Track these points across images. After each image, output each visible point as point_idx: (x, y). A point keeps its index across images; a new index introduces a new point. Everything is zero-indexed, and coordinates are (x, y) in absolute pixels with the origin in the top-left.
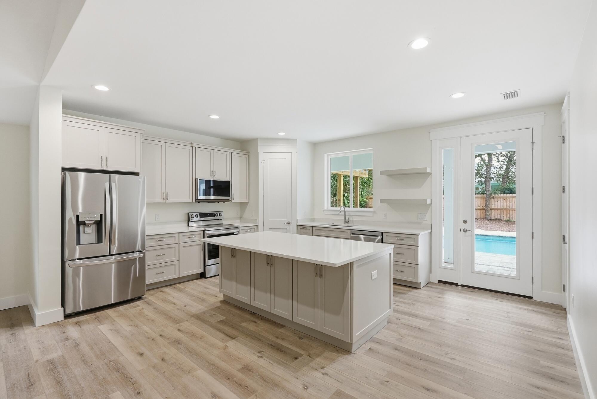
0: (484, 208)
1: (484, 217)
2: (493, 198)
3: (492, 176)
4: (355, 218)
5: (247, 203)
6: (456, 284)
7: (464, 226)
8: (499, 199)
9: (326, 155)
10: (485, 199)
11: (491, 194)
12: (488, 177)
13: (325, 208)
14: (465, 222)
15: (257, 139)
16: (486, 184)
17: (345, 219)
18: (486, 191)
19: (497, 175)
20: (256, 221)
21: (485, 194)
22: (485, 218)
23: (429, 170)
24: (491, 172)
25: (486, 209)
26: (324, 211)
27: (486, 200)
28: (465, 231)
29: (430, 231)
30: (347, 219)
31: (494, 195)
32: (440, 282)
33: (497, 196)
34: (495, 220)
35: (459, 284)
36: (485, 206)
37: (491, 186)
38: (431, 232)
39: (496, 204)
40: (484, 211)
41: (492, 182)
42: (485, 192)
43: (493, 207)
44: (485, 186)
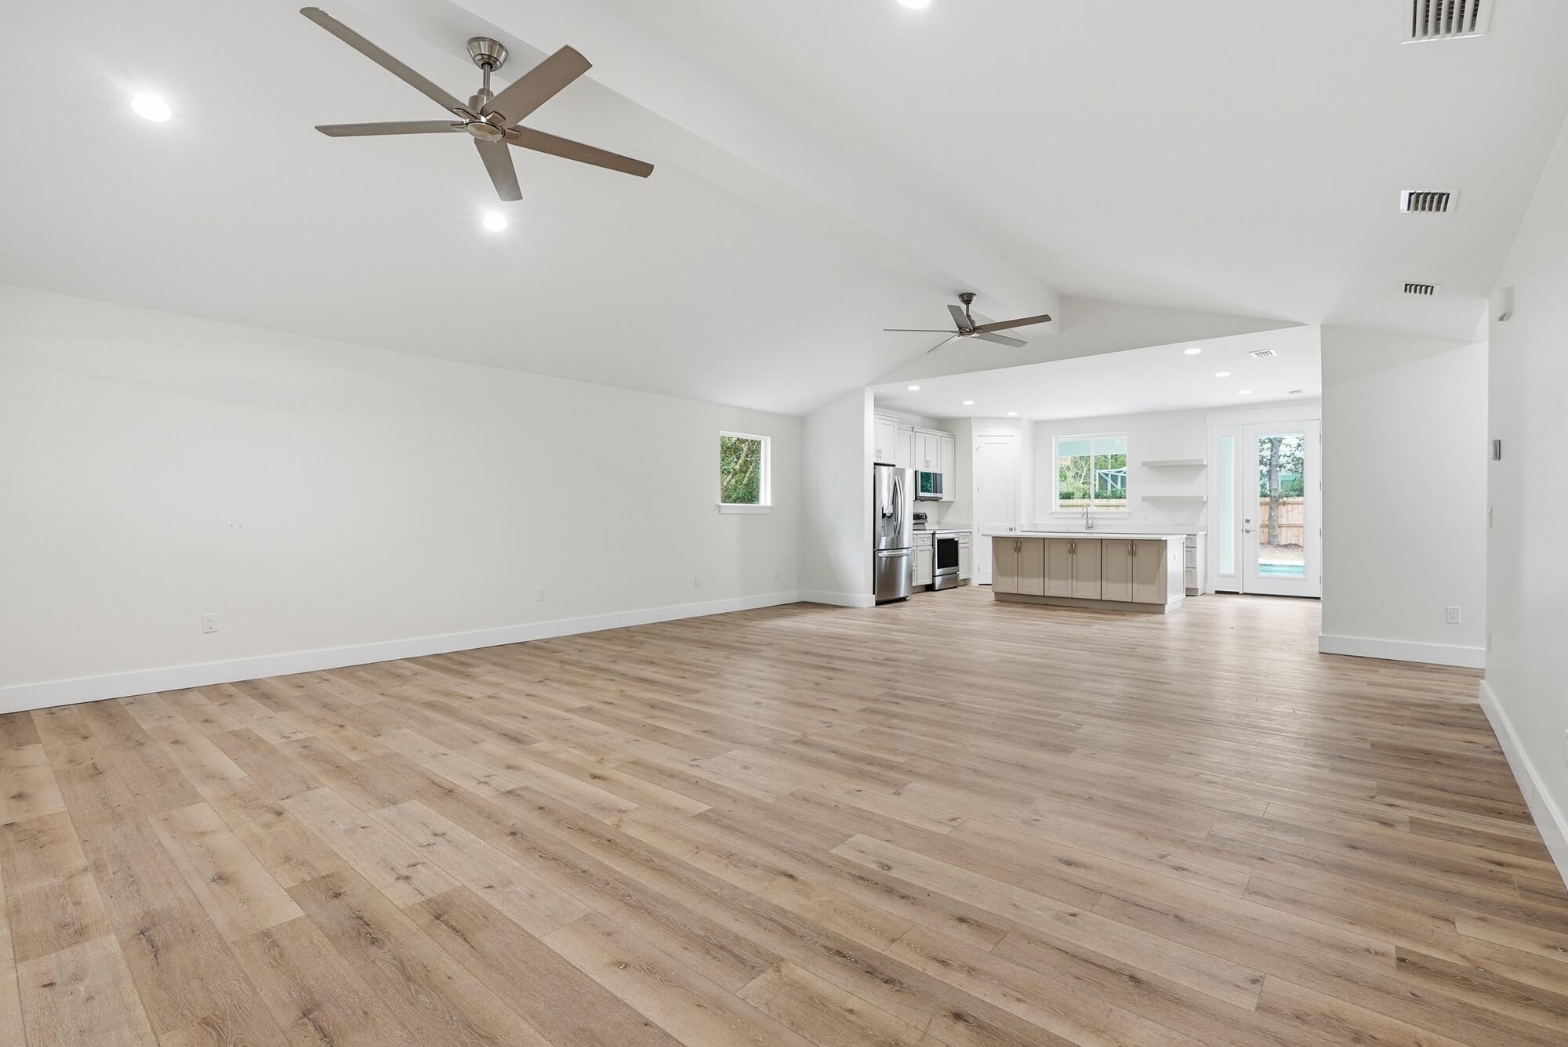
0: (1268, 522)
1: (1267, 540)
2: (1284, 504)
3: (1282, 460)
4: (1101, 522)
5: (953, 502)
6: (1237, 593)
7: (1247, 526)
8: (1295, 506)
9: (1054, 438)
10: (1268, 507)
11: (1280, 496)
12: (1274, 463)
13: (1053, 510)
14: (1248, 521)
15: (970, 418)
16: (1270, 479)
17: (1087, 523)
18: (1270, 491)
19: (1293, 460)
20: (969, 526)
21: (1269, 496)
22: (1269, 543)
23: (1205, 463)
24: (1280, 453)
25: (1271, 527)
26: (1051, 513)
27: (1271, 508)
28: (1248, 532)
29: (1205, 533)
30: (1090, 523)
31: (1285, 499)
32: (1217, 592)
33: (1290, 500)
34: (1286, 546)
35: (1241, 592)
36: (1269, 518)
37: (1280, 482)
38: (1206, 535)
39: (1290, 514)
40: (1266, 530)
41: (1283, 474)
42: (1269, 493)
43: (1283, 521)
44: (1269, 481)
